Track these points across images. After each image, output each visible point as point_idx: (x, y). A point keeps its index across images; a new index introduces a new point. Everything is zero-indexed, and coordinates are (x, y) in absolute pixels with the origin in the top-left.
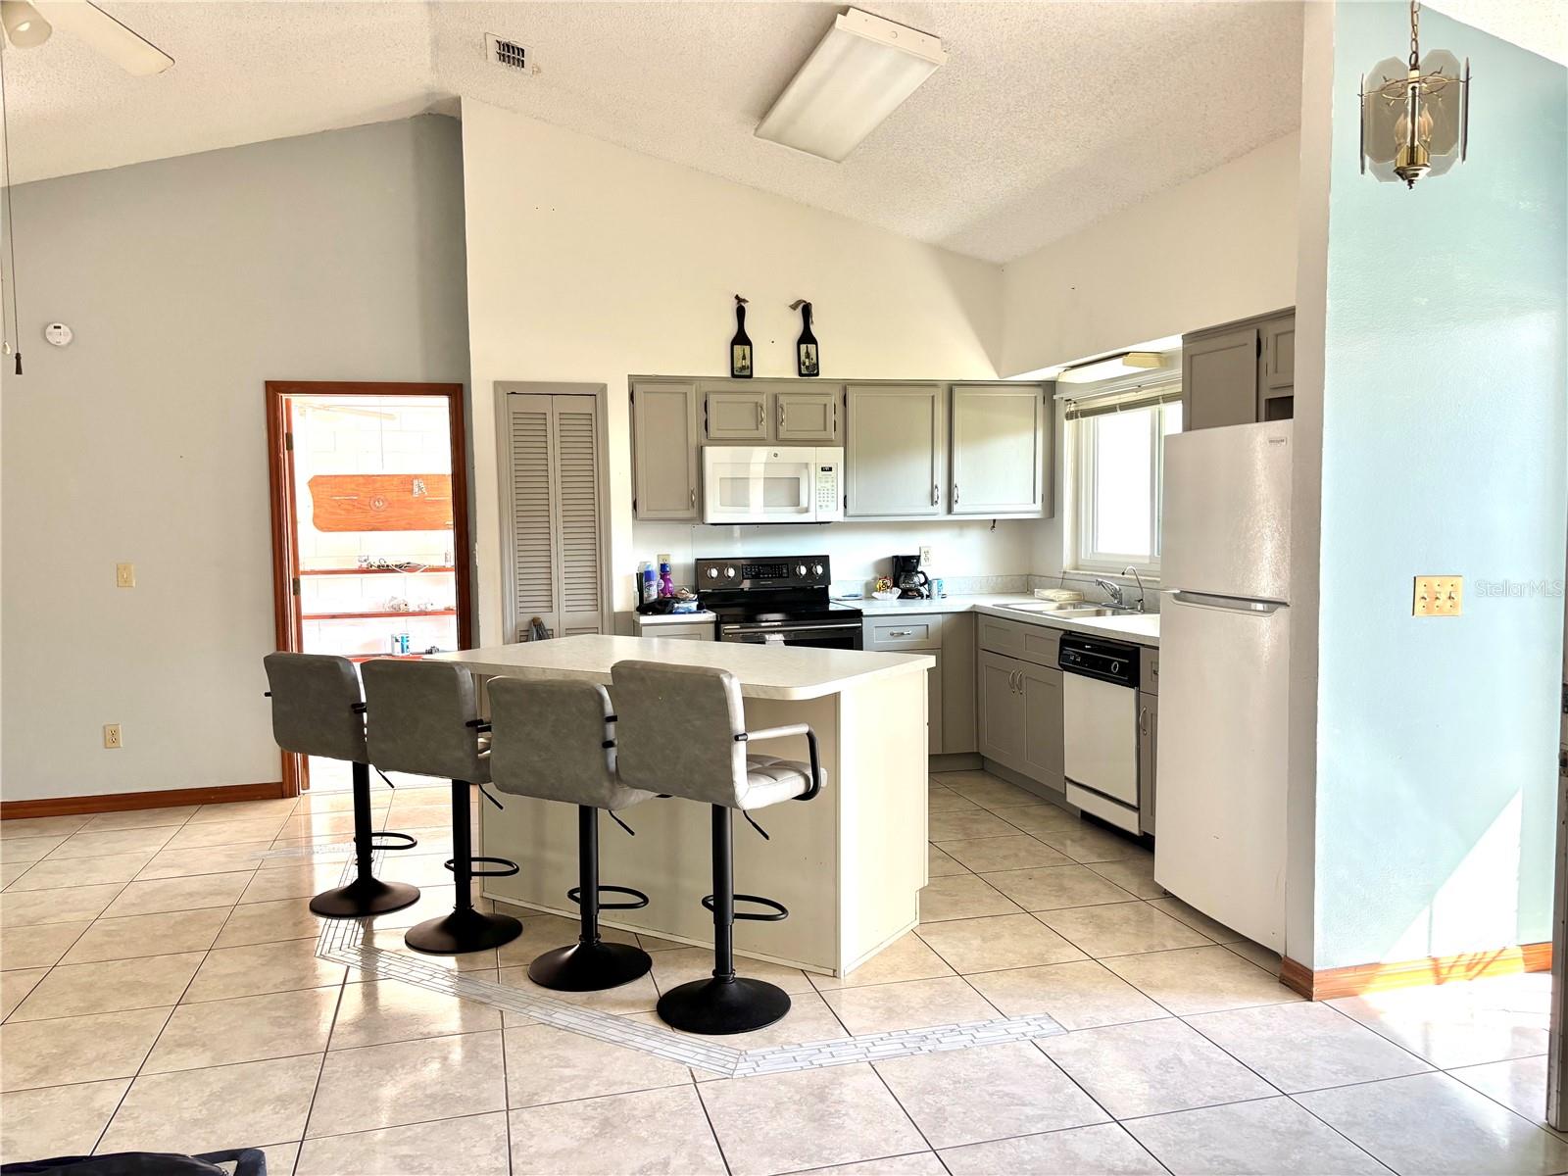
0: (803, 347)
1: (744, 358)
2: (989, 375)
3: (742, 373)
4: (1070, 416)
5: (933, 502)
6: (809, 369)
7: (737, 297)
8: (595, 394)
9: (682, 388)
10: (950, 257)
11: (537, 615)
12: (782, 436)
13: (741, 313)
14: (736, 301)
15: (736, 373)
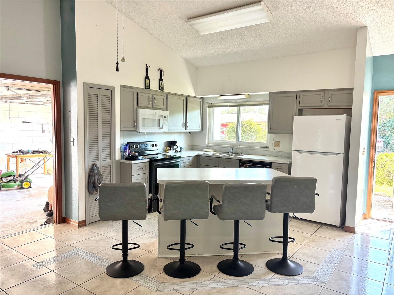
0: (160, 82)
1: (148, 83)
2: (194, 95)
3: (147, 87)
4: (209, 107)
5: (183, 127)
6: (161, 88)
7: (146, 65)
8: (111, 90)
9: (132, 90)
10: (189, 62)
11: (94, 163)
12: (155, 107)
13: (147, 70)
14: (146, 66)
15: (146, 87)
